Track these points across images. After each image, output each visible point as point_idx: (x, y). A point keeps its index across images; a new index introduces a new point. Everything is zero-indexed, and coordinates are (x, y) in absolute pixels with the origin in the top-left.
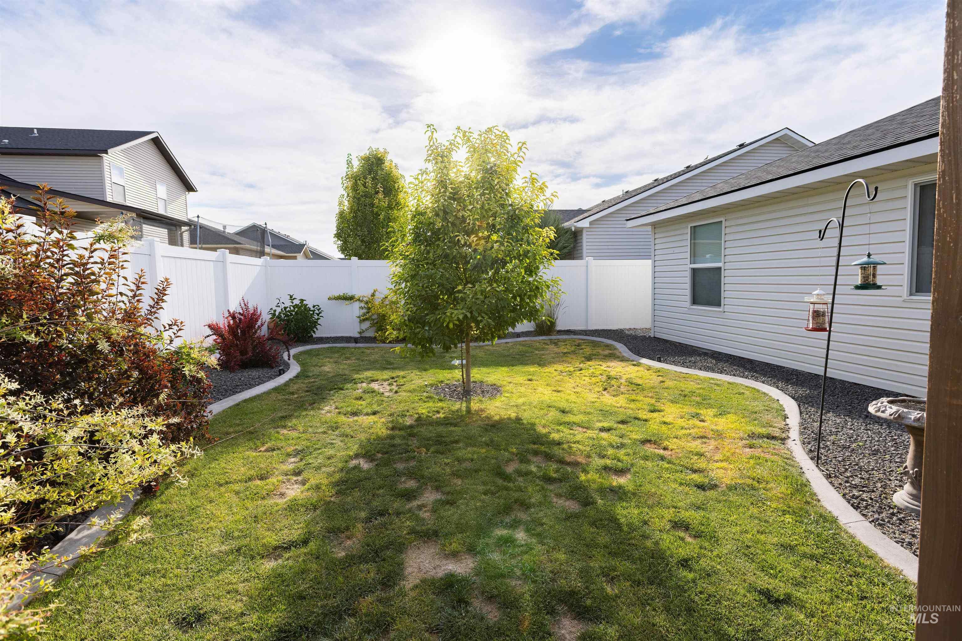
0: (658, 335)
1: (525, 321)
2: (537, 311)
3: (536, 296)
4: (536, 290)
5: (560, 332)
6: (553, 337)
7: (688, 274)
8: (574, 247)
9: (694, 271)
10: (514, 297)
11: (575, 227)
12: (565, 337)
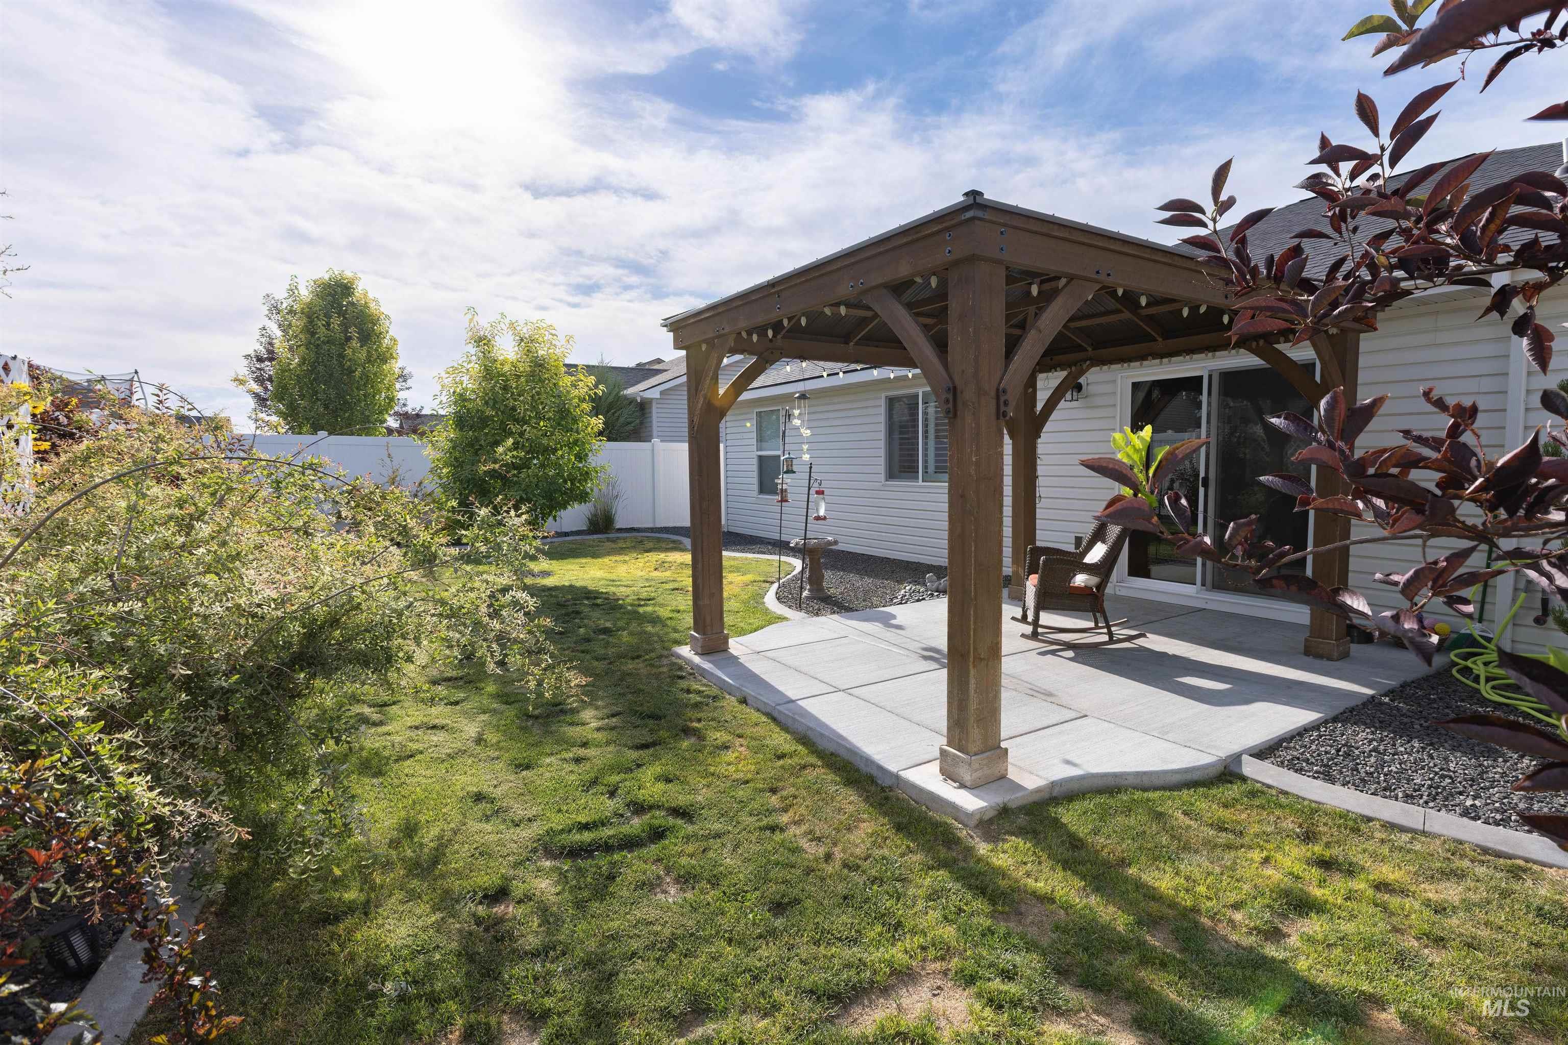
0: (732, 529)
1: (576, 505)
2: (587, 493)
3: (586, 481)
4: (586, 475)
5: (620, 530)
6: (611, 536)
7: (755, 461)
8: (642, 423)
9: (760, 458)
10: (565, 482)
11: (642, 398)
12: (625, 535)
